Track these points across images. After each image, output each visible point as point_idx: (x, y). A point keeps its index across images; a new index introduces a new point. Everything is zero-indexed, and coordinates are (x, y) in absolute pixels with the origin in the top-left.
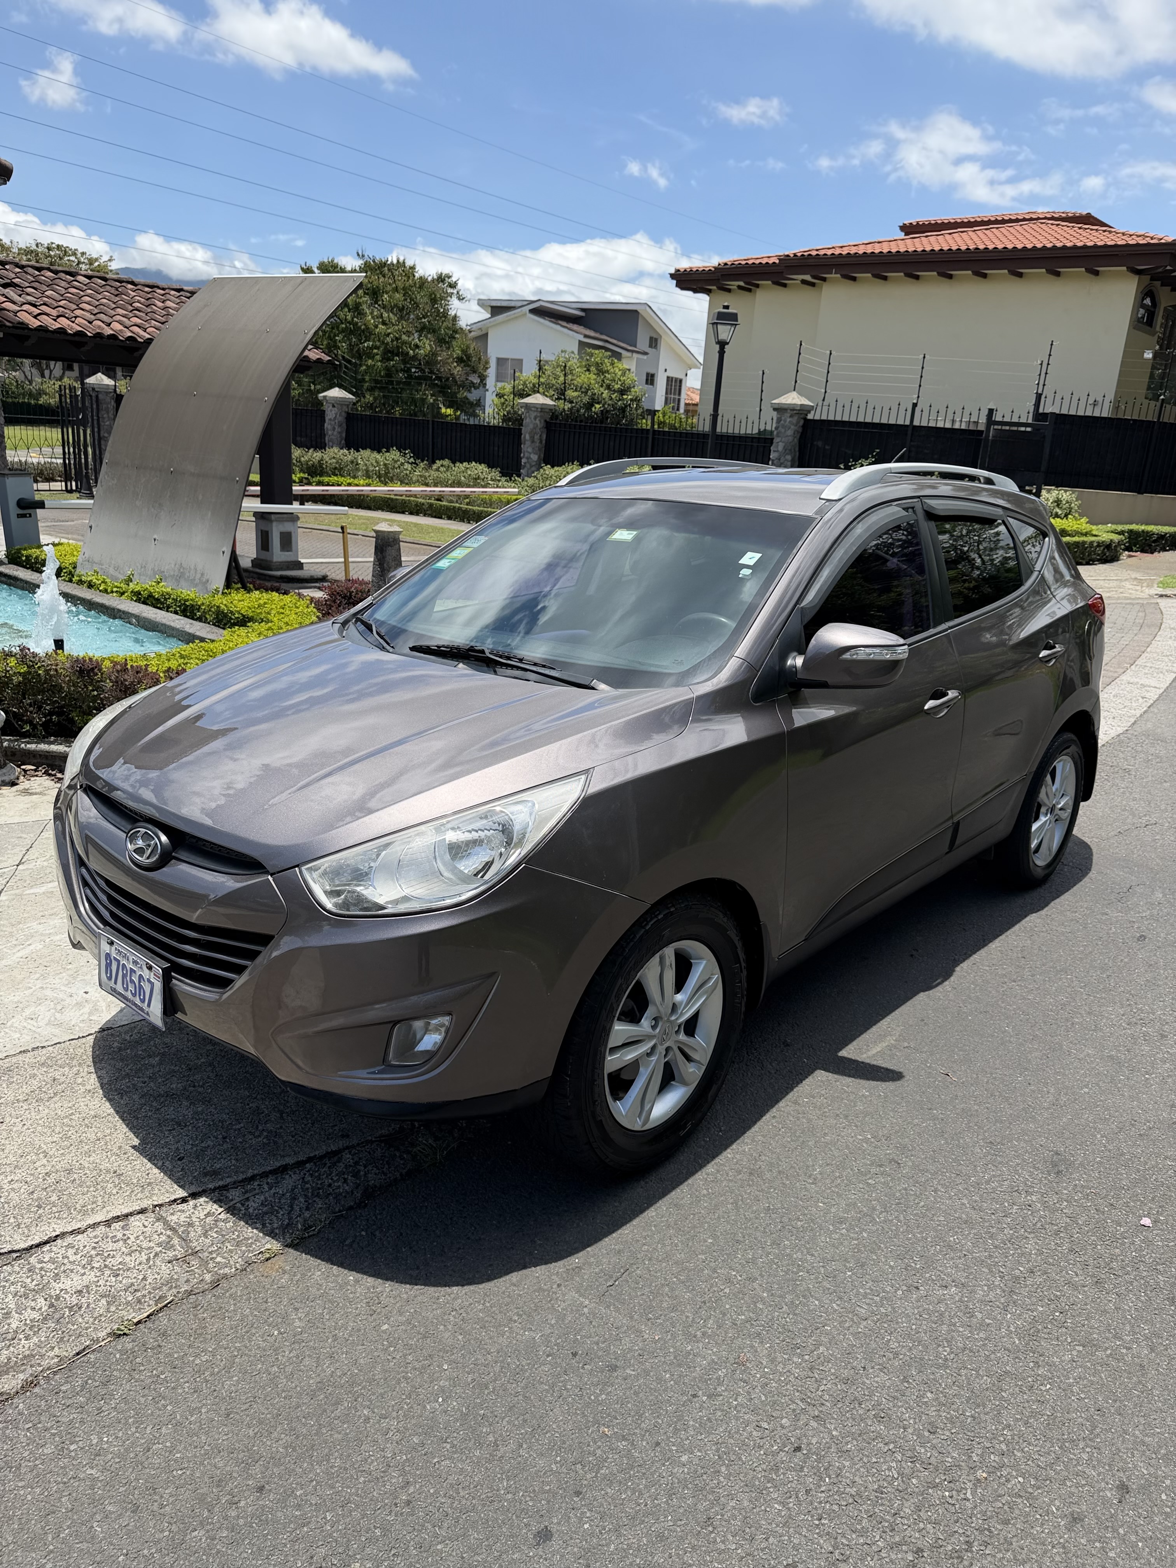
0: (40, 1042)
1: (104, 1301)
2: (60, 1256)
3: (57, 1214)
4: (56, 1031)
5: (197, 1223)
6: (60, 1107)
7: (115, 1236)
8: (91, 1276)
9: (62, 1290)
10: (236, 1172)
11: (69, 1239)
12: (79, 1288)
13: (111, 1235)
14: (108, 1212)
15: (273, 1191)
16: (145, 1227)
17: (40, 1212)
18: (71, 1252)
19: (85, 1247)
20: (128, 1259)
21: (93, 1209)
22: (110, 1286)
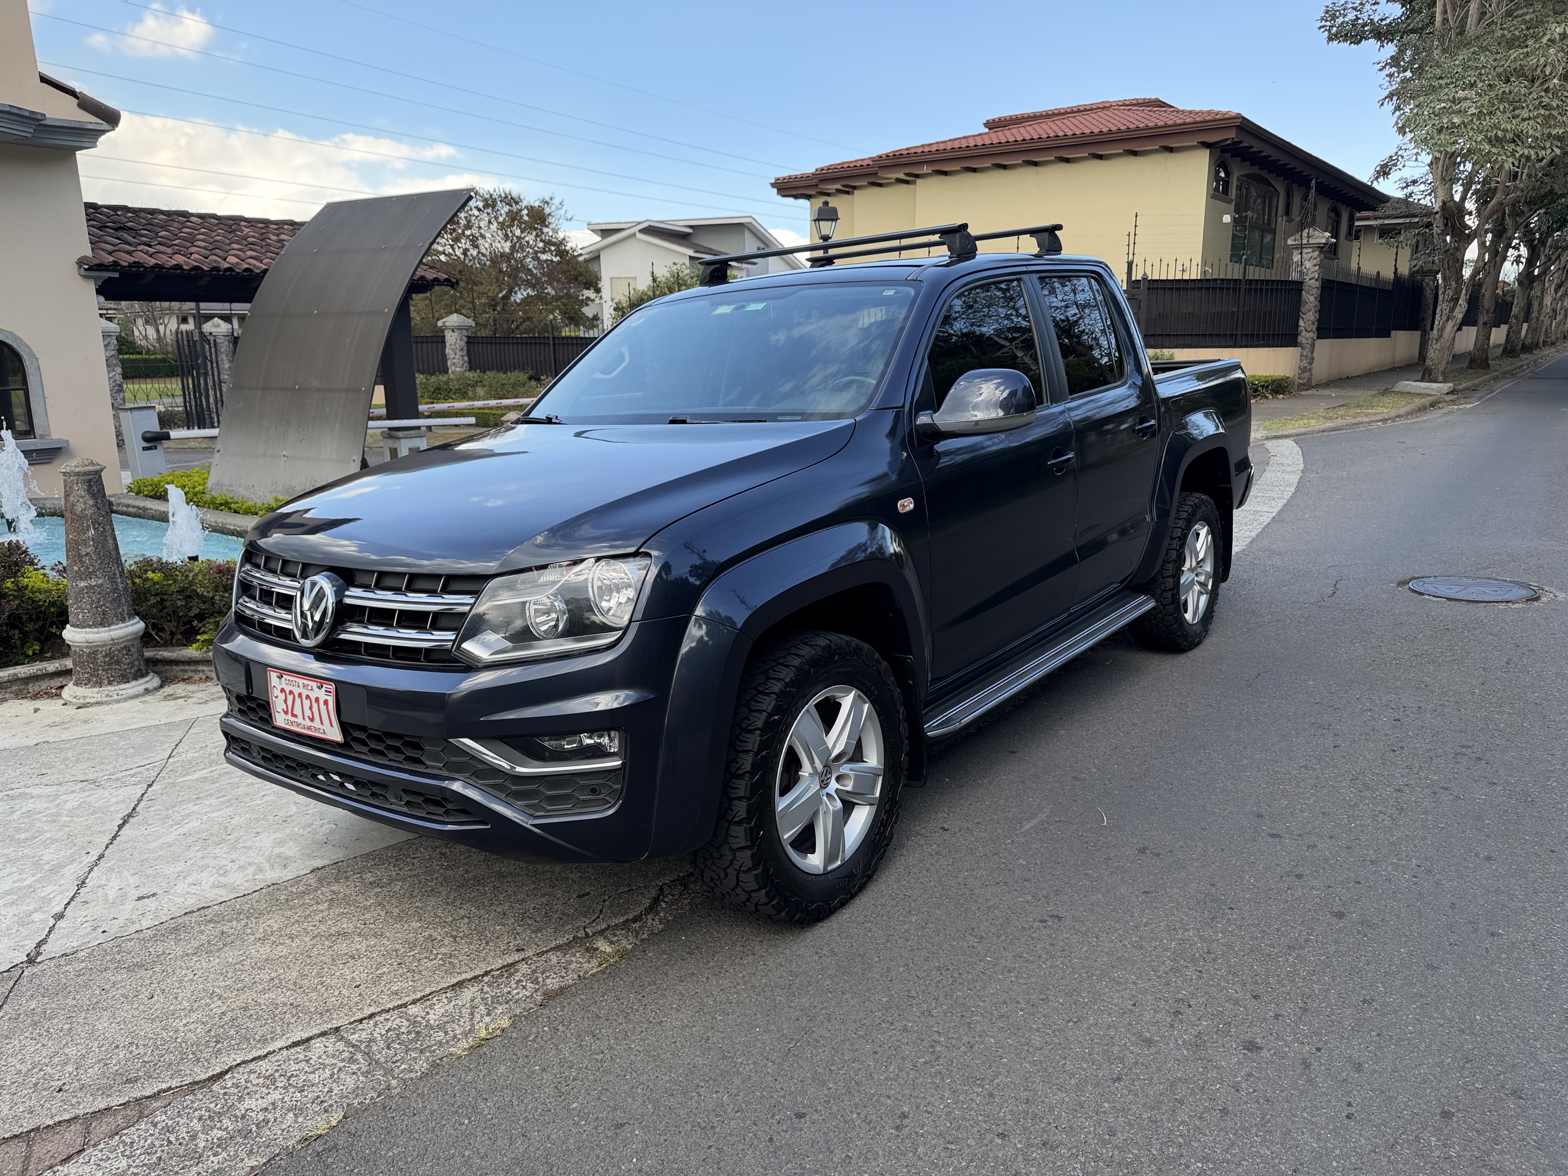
0: (206, 903)
1: (291, 1115)
2: (243, 1080)
3: (236, 1047)
4: (222, 892)
5: (379, 1038)
6: (231, 955)
7: (298, 1058)
8: (276, 1096)
9: (247, 1110)
10: (415, 991)
11: (252, 1066)
12: (264, 1106)
13: (293, 1058)
14: (287, 1038)
15: (453, 1003)
16: (326, 1047)
17: (219, 1046)
18: (252, 1076)
19: (267, 1071)
20: (311, 1077)
21: (272, 1039)
22: (297, 1101)
